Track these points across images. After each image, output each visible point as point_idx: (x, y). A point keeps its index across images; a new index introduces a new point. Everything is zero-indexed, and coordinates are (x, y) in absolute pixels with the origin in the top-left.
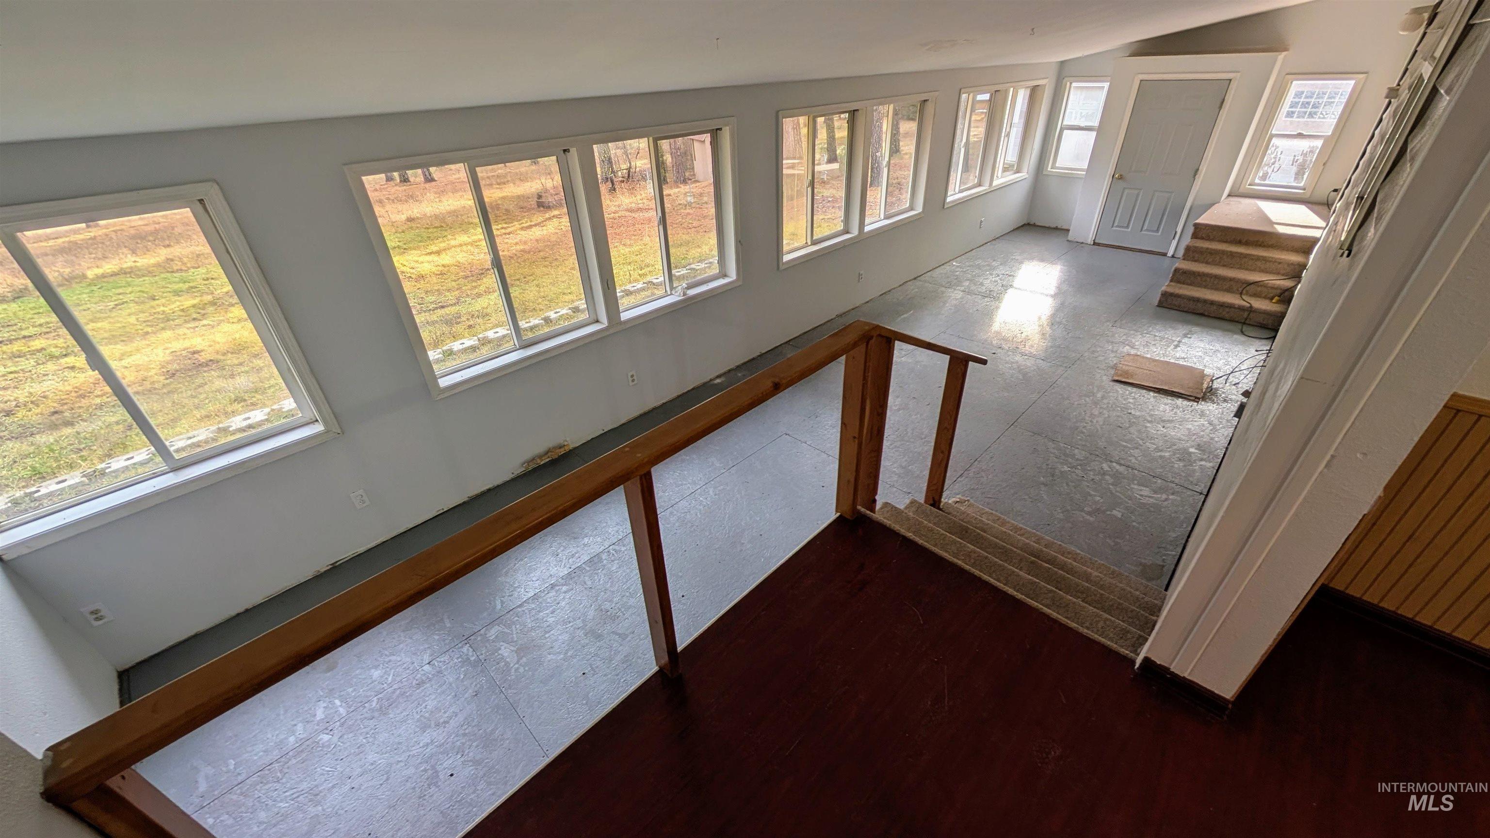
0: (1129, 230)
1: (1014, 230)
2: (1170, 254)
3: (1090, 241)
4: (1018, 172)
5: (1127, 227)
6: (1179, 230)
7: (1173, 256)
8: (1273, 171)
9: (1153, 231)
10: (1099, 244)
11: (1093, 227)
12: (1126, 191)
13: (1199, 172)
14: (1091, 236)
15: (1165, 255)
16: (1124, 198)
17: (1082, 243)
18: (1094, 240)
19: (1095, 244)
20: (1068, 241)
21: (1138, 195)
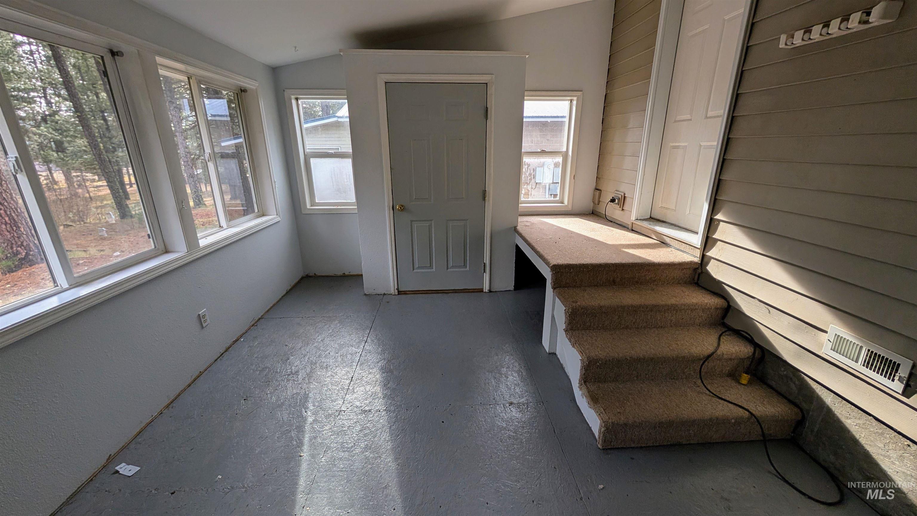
0: (434, 269)
1: (288, 293)
2: (486, 288)
3: (393, 290)
4: (263, 215)
5: (431, 266)
6: (487, 261)
7: (490, 291)
8: (532, 188)
9: (460, 267)
10: (405, 293)
11: (391, 274)
12: (415, 225)
13: (487, 194)
14: (392, 284)
15: (481, 291)
16: (415, 234)
17: (384, 294)
18: (398, 289)
19: (400, 293)
20: (365, 295)
21: (430, 226)
